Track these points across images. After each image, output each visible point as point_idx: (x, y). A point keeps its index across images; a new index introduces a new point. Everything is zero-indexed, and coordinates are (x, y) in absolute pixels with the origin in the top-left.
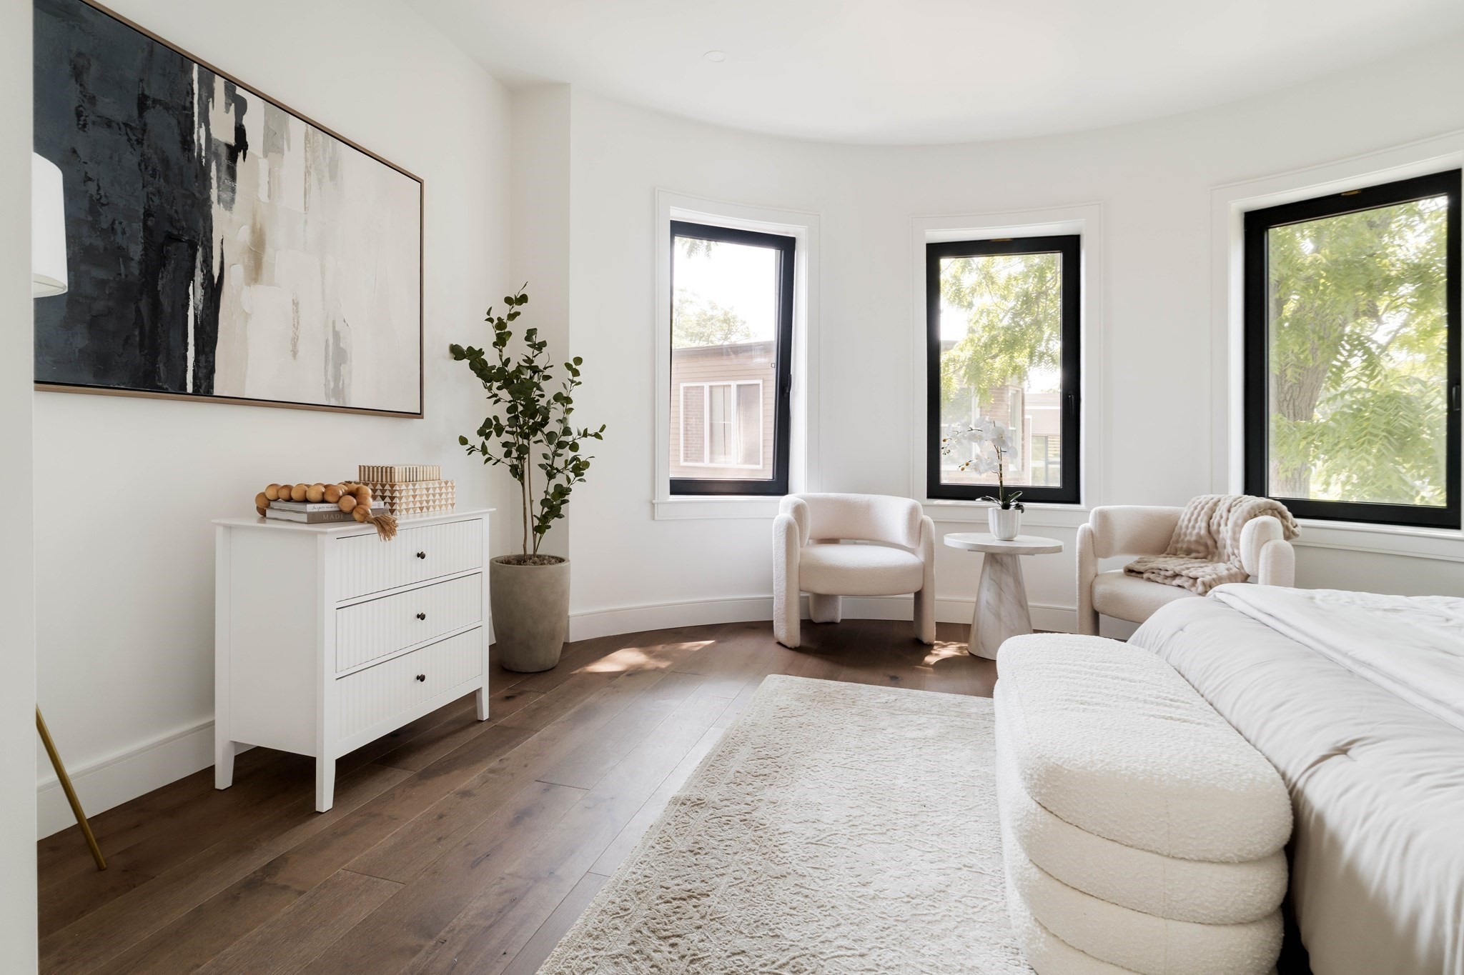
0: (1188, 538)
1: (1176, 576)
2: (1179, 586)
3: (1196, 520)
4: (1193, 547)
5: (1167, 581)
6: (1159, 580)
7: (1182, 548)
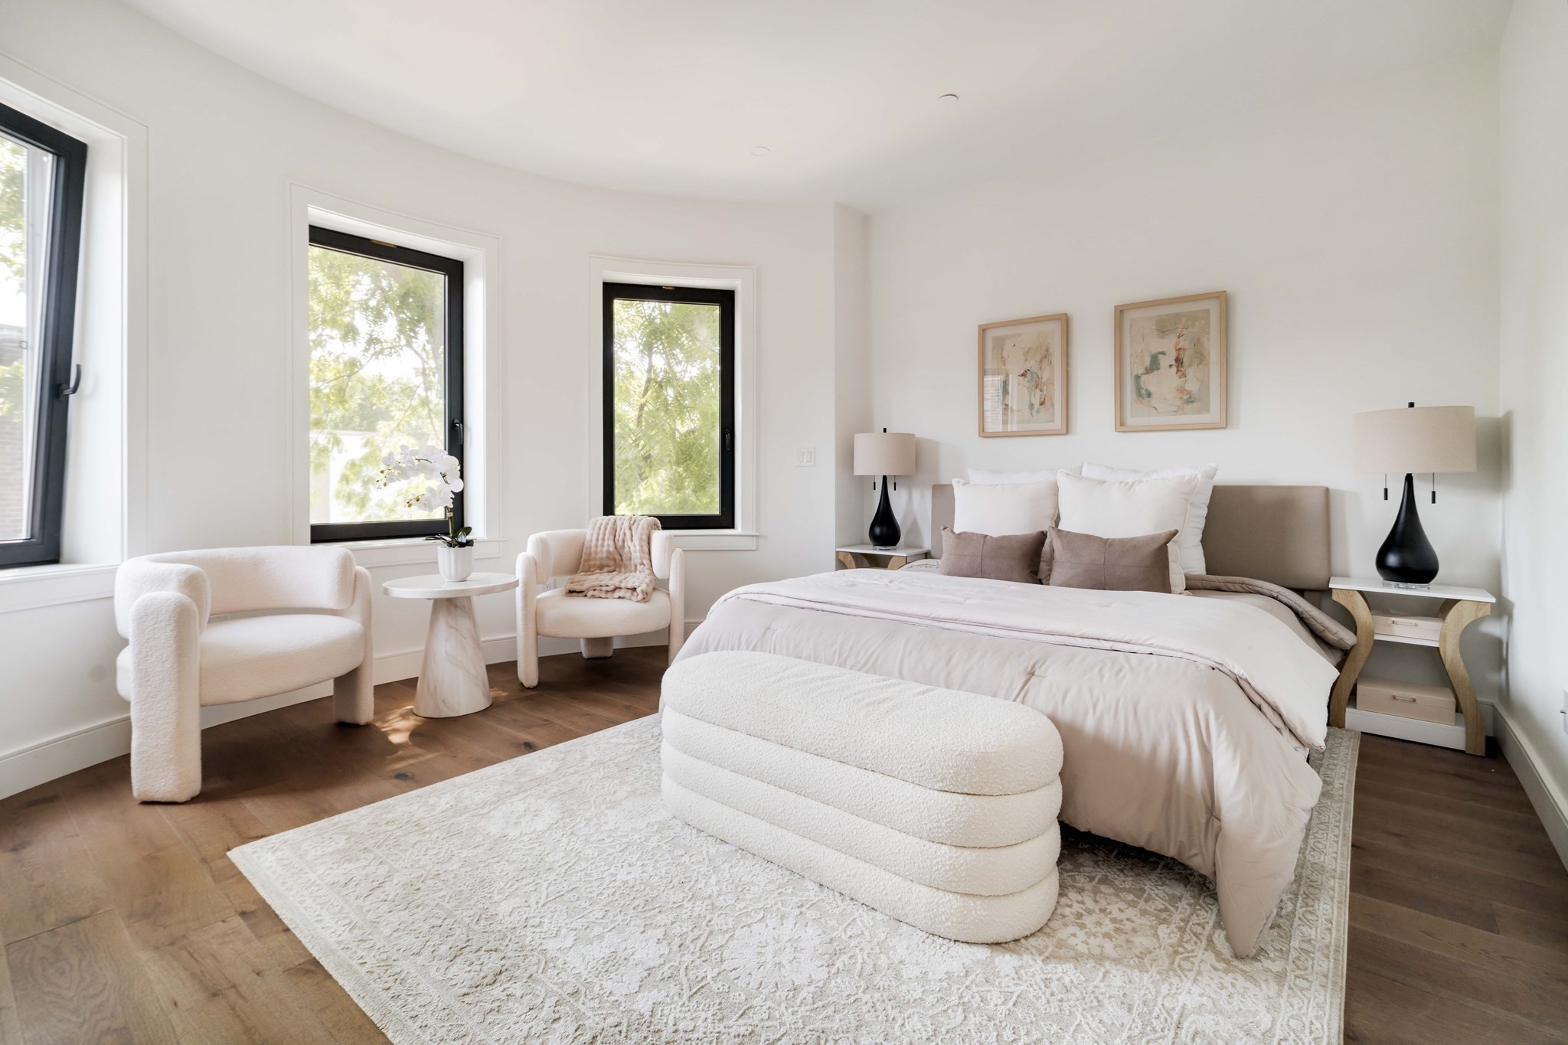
0: (599, 555)
1: (616, 589)
2: (620, 598)
3: (603, 539)
4: (605, 562)
5: (609, 595)
6: (603, 595)
7: (595, 564)
